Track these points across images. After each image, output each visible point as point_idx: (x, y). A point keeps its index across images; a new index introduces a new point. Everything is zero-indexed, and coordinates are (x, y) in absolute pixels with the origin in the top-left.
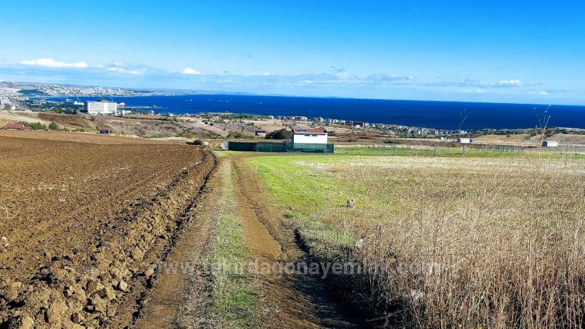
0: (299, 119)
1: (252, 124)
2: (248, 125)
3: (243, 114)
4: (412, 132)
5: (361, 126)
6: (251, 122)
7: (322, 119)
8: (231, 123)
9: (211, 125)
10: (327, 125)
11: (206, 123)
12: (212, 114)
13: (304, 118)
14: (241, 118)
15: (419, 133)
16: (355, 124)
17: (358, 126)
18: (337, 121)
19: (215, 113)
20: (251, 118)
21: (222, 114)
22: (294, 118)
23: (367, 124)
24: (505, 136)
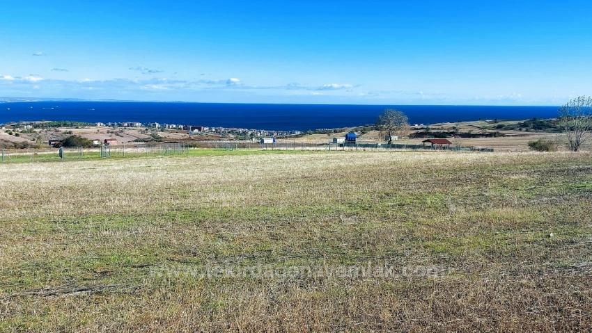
0: (132, 125)
1: (70, 133)
2: (65, 133)
3: (63, 122)
4: (252, 134)
5: (200, 129)
6: (68, 130)
7: (157, 125)
8: (43, 133)
9: (17, 135)
10: (162, 131)
11: (11, 134)
12: (24, 123)
13: (137, 124)
14: (59, 126)
15: (259, 135)
16: (193, 129)
17: (196, 131)
18: (174, 126)
19: (28, 122)
20: (71, 125)
21: (37, 123)
22: (126, 124)
23: (206, 129)
24: (326, 135)
